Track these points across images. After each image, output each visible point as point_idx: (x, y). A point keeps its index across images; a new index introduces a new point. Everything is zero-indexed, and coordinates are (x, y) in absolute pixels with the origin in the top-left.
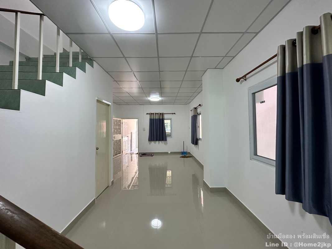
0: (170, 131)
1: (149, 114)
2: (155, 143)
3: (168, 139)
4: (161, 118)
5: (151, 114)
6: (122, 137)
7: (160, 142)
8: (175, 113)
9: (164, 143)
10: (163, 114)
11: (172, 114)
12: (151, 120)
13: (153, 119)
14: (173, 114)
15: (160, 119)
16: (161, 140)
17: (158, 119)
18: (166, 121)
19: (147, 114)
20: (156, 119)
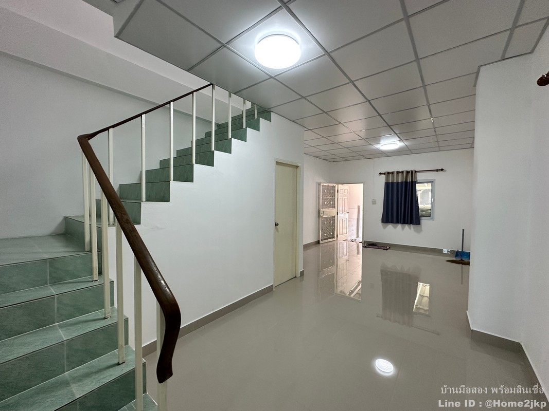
0: (429, 206)
1: (385, 174)
2: (395, 228)
3: (424, 221)
4: (409, 180)
5: (388, 173)
6: (337, 213)
7: (407, 226)
8: (442, 170)
9: (414, 229)
10: (413, 173)
11: (436, 172)
12: (387, 185)
13: (393, 183)
14: (437, 170)
15: (406, 183)
16: (407, 223)
17: (402, 183)
18: (419, 187)
19: (380, 174)
20: (398, 183)
